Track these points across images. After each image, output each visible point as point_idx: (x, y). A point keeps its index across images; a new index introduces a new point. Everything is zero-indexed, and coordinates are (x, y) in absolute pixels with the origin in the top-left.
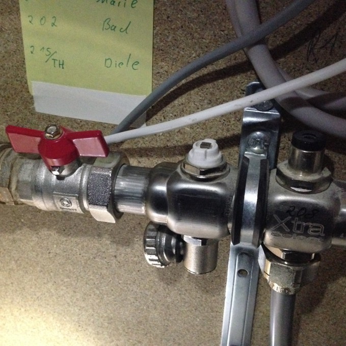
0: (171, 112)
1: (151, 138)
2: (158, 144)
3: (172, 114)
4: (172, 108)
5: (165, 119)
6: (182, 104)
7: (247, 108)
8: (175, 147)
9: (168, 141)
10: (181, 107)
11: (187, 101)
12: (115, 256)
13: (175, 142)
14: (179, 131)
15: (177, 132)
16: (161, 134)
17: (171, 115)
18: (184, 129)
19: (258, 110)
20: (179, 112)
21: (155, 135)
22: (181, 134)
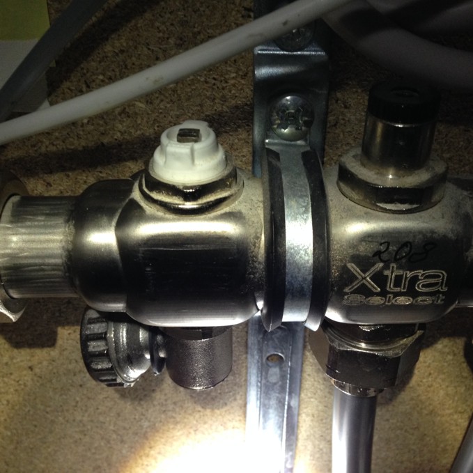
0: (99, 71)
1: (65, 133)
2: (83, 143)
3: (104, 75)
4: (100, 62)
5: (89, 87)
6: (122, 51)
7: (260, 47)
8: (120, 145)
9: (103, 134)
10: (121, 57)
11: (131, 43)
12: (31, 368)
13: (119, 134)
14: (123, 111)
15: (120, 114)
16: (85, 121)
17: (101, 77)
18: (134, 105)
19: (283, 50)
20: (117, 70)
21: (74, 124)
22: (129, 117)
